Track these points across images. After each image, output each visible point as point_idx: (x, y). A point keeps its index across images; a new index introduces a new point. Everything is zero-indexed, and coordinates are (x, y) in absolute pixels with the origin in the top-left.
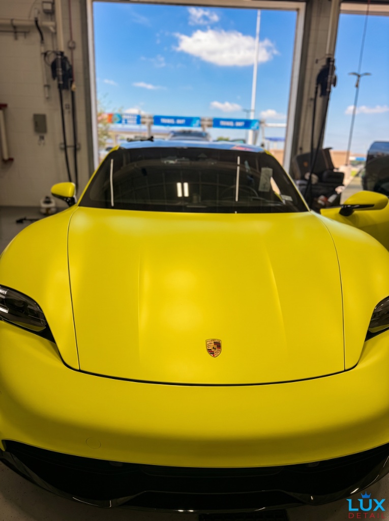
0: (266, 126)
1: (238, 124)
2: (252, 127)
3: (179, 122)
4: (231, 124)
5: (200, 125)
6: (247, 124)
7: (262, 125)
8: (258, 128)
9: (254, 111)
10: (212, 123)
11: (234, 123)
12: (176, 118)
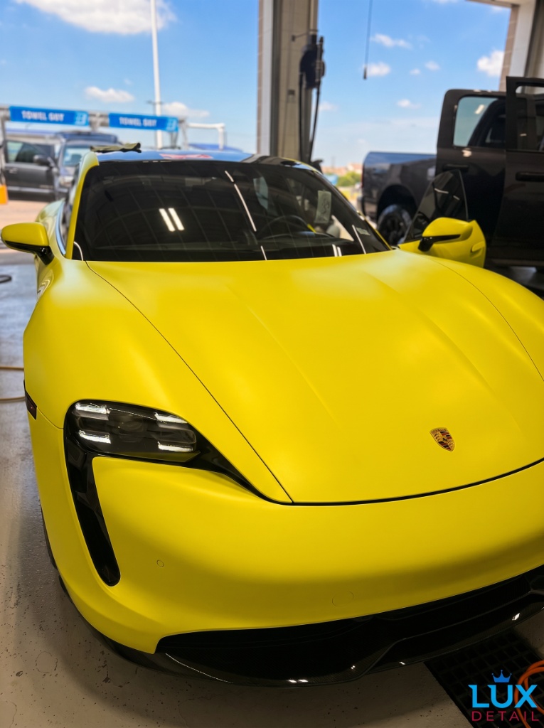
0: (188, 127)
1: (146, 123)
2: (168, 128)
3: (52, 117)
4: (136, 122)
5: (90, 124)
6: (161, 123)
7: (183, 125)
8: (177, 129)
9: (161, 103)
10: (108, 121)
11: (140, 121)
12: (47, 112)
